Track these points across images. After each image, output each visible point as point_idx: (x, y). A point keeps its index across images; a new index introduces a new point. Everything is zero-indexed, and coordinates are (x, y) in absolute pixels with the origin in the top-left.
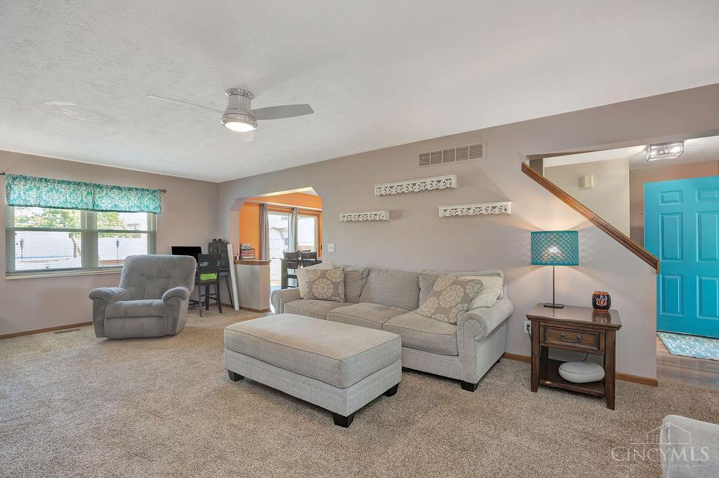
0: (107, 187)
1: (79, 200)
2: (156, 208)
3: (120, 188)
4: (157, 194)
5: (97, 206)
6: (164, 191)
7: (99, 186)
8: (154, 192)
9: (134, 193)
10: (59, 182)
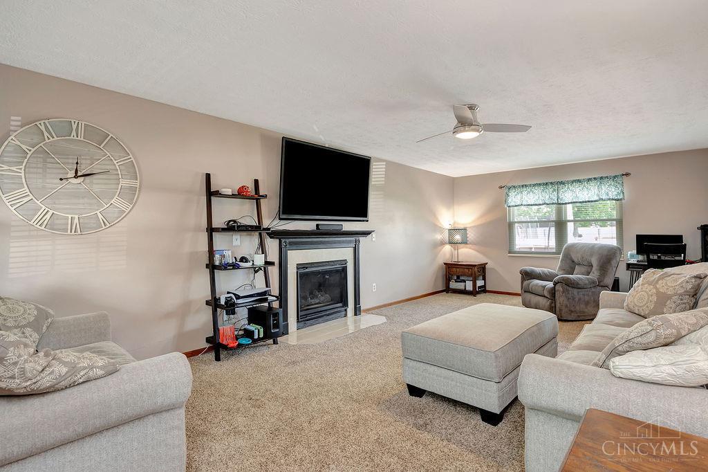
0: (568, 182)
1: (547, 197)
2: (618, 194)
3: (579, 181)
4: (619, 180)
5: (561, 200)
6: (627, 175)
7: (562, 183)
8: (615, 177)
9: (592, 183)
10: (534, 185)
